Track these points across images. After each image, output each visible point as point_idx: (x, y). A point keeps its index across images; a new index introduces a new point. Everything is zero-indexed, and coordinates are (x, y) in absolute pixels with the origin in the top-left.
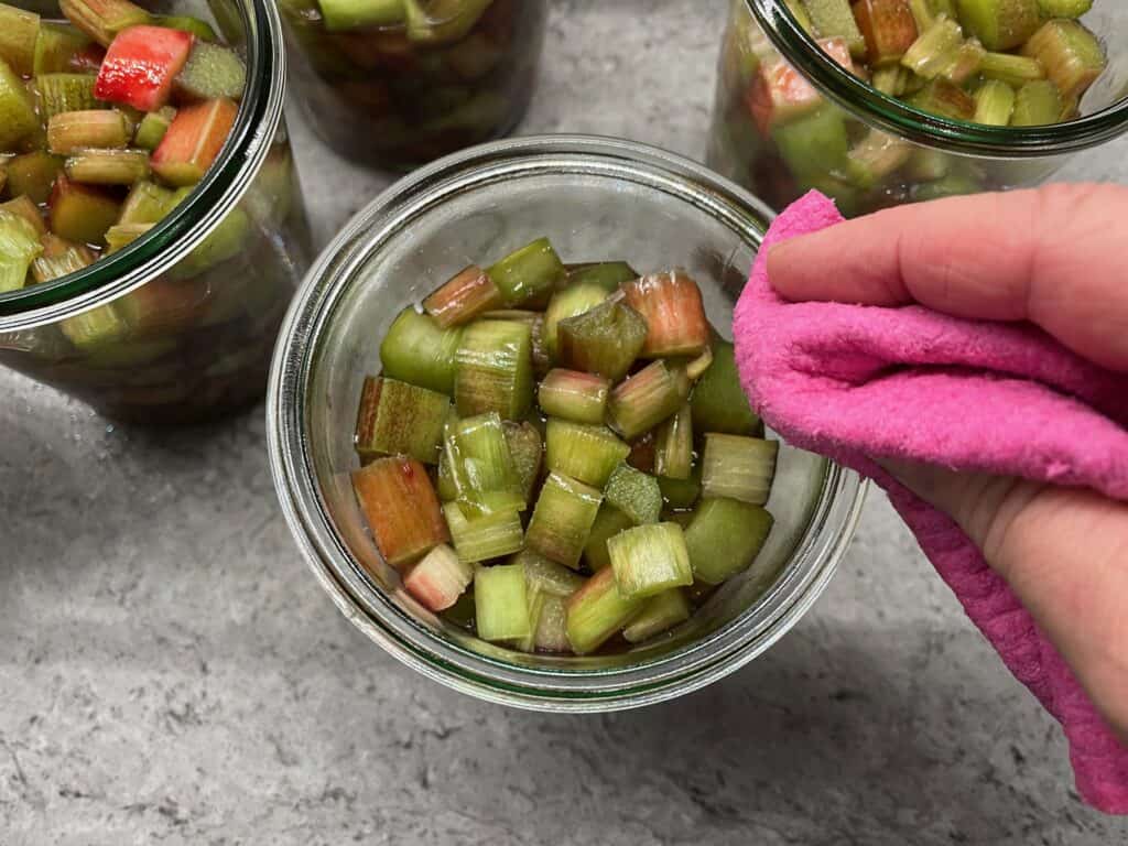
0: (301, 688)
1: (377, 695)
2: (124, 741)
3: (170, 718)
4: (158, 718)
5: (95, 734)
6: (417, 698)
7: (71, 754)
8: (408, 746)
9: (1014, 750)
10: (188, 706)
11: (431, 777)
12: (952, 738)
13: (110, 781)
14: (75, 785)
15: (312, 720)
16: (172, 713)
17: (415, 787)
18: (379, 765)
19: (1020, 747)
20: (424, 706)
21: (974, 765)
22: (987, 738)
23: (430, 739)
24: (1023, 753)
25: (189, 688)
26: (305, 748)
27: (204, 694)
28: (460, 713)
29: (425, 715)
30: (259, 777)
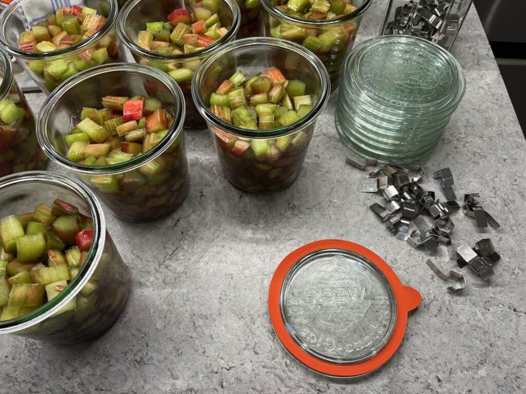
0: (180, 352)
1: (206, 354)
2: (119, 371)
3: (135, 362)
4: (131, 362)
5: (109, 368)
6: (220, 356)
7: (100, 375)
8: (216, 373)
9: (437, 377)
10: (141, 358)
11: (224, 384)
12: (413, 373)
13: (114, 385)
14: (101, 386)
15: (184, 363)
16: (136, 360)
17: (219, 388)
18: (206, 379)
19: (439, 376)
20: (222, 359)
21: (422, 383)
22: (427, 373)
23: (224, 370)
24: (441, 379)
25: (142, 352)
26: (181, 373)
27: (147, 354)
28: (235, 361)
29: (223, 361)
30: (165, 384)
